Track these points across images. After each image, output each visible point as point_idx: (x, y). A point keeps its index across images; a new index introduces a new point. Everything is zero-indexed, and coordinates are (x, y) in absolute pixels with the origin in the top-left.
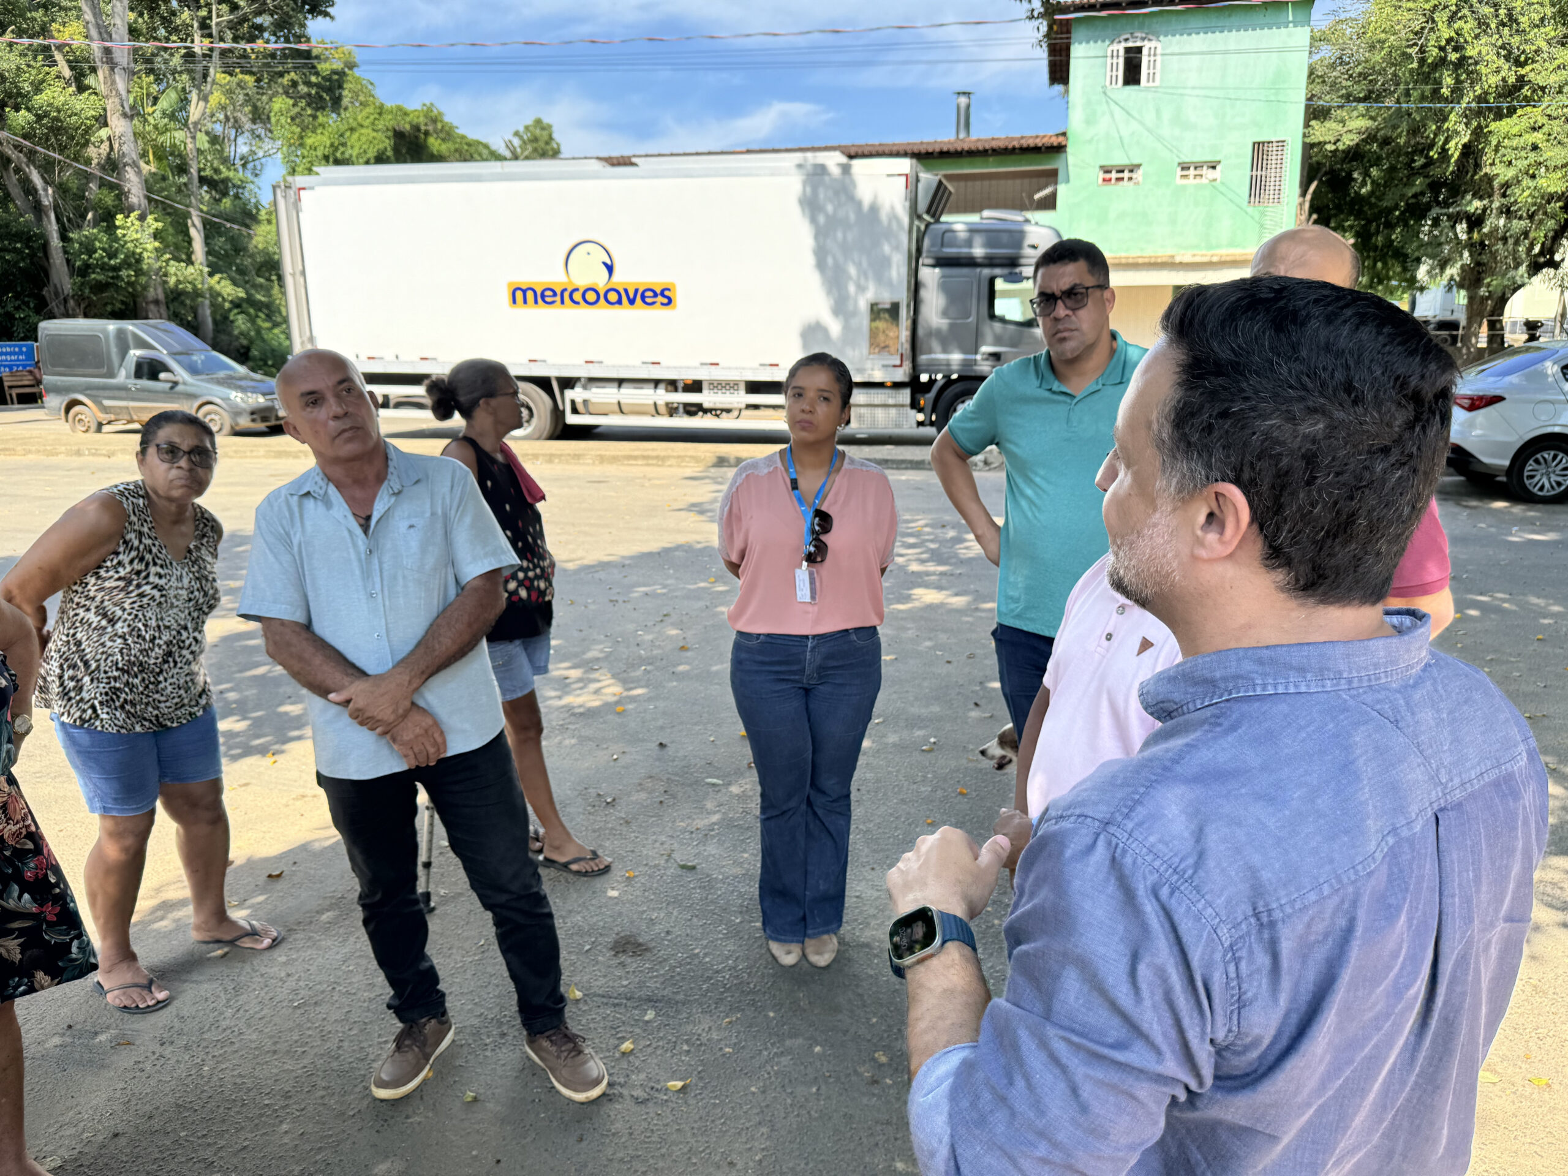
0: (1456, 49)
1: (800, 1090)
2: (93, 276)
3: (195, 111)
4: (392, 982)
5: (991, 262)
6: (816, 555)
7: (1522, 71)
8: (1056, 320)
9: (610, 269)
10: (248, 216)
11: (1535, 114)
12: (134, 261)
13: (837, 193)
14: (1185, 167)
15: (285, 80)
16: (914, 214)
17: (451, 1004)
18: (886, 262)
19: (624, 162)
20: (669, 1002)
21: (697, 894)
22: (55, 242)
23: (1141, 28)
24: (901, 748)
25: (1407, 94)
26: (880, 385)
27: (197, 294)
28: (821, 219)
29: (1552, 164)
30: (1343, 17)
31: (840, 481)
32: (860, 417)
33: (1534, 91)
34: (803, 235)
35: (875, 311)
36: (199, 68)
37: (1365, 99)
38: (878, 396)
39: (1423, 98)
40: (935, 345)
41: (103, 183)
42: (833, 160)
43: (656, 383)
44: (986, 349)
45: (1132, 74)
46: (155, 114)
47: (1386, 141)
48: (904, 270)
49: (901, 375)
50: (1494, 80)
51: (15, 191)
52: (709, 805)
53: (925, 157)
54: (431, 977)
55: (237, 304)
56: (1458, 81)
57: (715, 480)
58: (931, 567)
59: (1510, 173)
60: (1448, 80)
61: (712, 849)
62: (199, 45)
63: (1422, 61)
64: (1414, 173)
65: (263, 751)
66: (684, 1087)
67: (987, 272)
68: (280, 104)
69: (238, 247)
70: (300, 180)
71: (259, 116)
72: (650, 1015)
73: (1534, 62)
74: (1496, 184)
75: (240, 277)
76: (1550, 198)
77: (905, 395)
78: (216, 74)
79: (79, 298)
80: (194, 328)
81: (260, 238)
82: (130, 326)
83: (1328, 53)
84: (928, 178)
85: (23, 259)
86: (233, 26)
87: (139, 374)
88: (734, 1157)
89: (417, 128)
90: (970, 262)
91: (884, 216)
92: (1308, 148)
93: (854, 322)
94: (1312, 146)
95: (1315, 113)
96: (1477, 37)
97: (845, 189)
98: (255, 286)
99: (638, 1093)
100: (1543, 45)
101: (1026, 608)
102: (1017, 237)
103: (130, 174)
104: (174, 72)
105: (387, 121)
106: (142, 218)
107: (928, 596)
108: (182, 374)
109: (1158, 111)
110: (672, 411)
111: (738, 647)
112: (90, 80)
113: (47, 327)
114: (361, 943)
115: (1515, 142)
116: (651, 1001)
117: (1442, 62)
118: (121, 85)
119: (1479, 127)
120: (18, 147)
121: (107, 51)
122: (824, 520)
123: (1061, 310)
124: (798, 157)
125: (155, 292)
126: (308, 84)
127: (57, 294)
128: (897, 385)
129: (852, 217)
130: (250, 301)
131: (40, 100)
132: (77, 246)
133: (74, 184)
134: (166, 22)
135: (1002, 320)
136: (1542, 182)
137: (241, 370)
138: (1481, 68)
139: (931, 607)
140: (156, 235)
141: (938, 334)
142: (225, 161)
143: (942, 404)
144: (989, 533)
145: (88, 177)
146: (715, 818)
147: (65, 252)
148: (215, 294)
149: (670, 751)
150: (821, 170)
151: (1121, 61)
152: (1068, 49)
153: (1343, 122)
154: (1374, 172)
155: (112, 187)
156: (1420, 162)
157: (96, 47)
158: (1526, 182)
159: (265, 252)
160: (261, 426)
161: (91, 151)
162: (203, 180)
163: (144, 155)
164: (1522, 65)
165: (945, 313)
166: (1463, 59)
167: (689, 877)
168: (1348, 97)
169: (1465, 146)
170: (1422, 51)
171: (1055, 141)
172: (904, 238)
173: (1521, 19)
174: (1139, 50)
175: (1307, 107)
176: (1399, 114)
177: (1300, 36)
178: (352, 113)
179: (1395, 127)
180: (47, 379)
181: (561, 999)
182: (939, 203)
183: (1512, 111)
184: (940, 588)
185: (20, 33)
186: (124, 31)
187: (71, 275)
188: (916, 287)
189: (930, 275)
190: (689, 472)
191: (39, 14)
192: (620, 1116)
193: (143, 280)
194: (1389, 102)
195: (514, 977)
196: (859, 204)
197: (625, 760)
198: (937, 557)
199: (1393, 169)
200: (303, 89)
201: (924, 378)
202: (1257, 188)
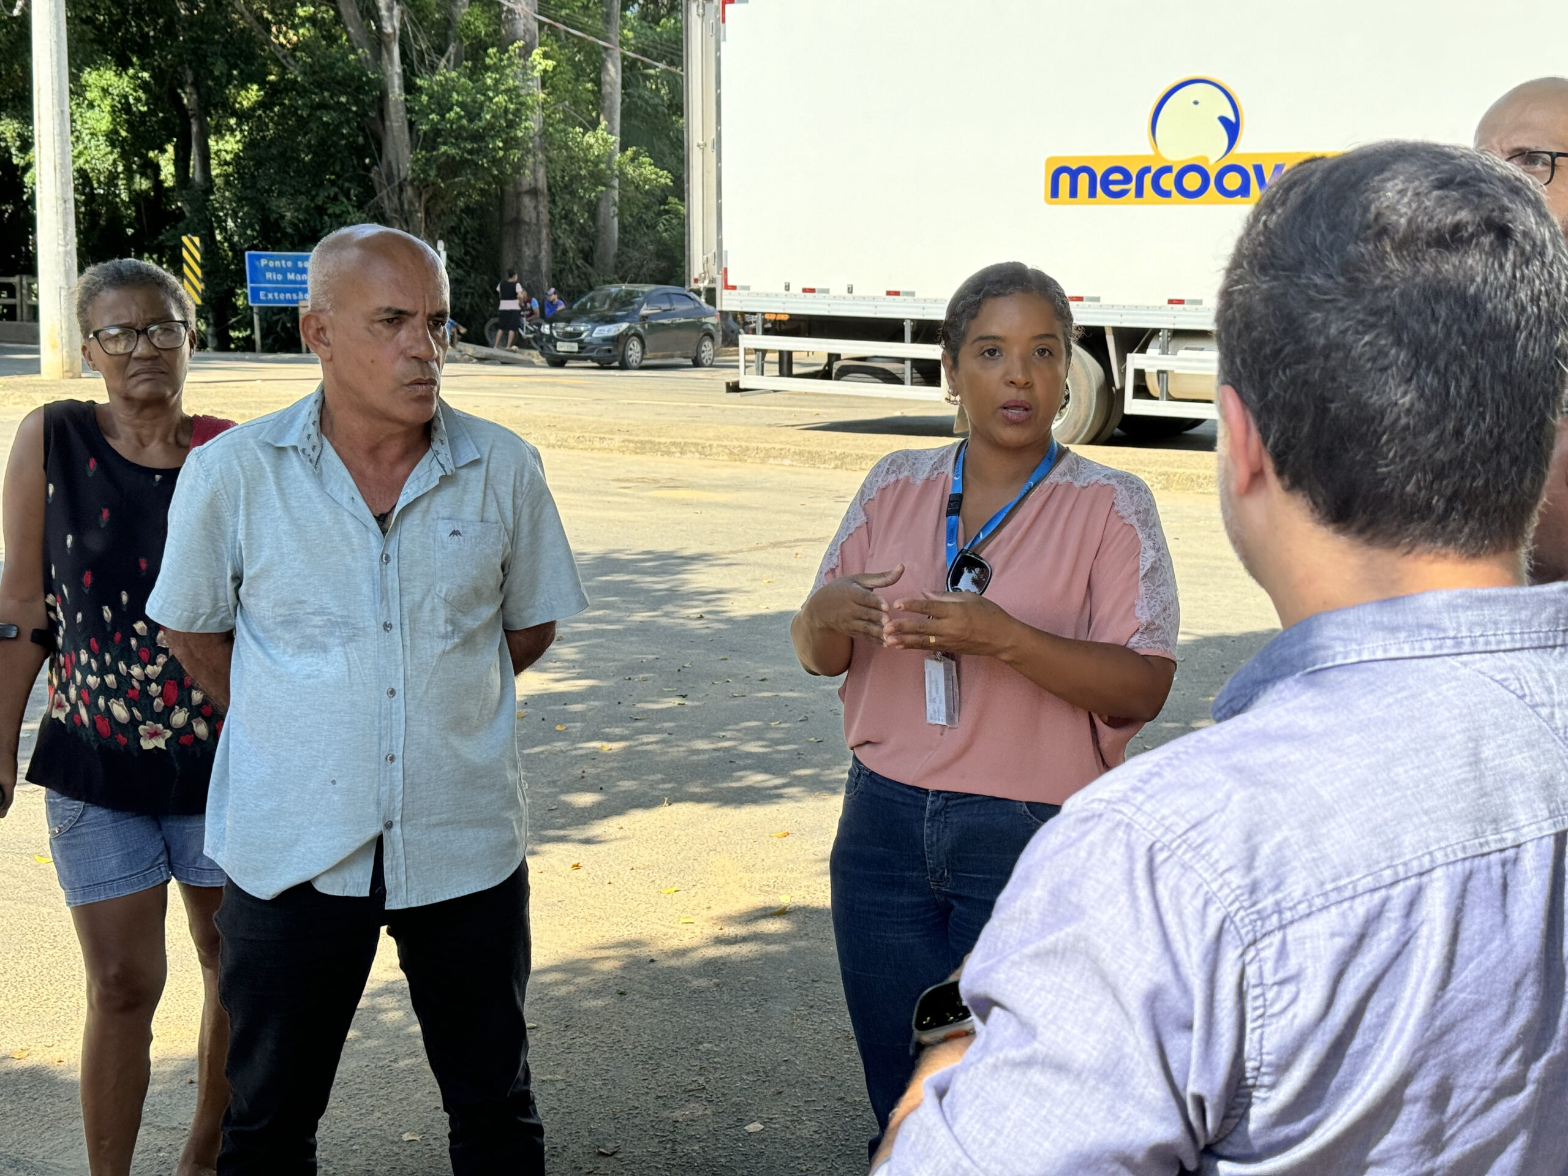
2: (443, 149)
9: (1232, 129)
12: (507, 124)
22: (396, 92)
27: (599, 179)
79: (421, 185)
85: (348, 122)
106: (526, 53)
125: (533, 176)
127: (390, 177)
132: (425, 98)
140: (544, 81)
147: (409, 110)
148: (626, 180)
187: (414, 147)
193: (515, 155)
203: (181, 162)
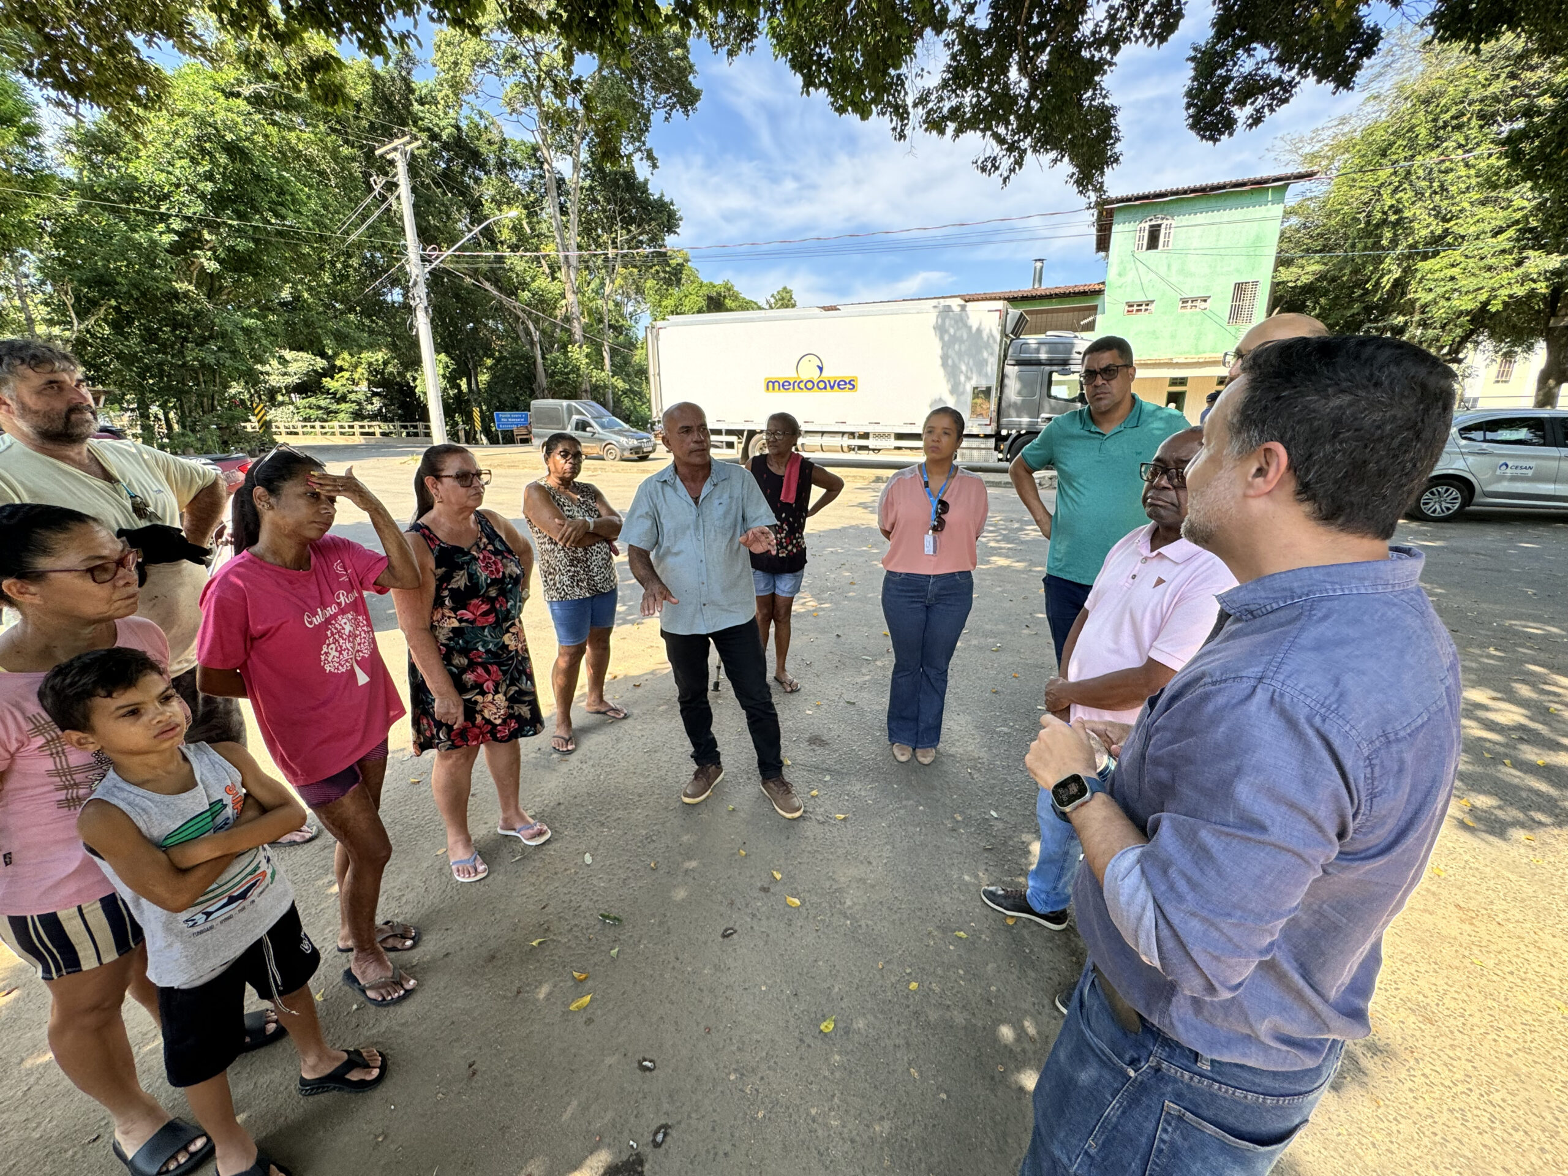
0: (1395, 213)
1: (911, 829)
2: (557, 378)
3: (608, 290)
4: (694, 744)
5: (1051, 362)
6: (939, 527)
7: (1448, 226)
8: (1096, 387)
9: (821, 369)
10: (631, 345)
11: (1456, 255)
12: (576, 369)
13: (956, 322)
14: (1185, 301)
15: (653, 271)
16: (1004, 334)
17: (723, 759)
18: (985, 362)
19: (834, 308)
20: (838, 773)
21: (856, 717)
22: (539, 360)
23: (1162, 211)
24: (980, 648)
25: (1353, 246)
26: (977, 436)
27: (606, 387)
28: (946, 338)
29: (1464, 289)
30: (1309, 195)
31: (954, 483)
32: (963, 455)
33: (1456, 239)
34: (936, 347)
35: (977, 393)
36: (610, 264)
37: (1320, 251)
38: (974, 443)
39: (1365, 248)
40: (1013, 412)
41: (563, 329)
42: (955, 304)
43: (843, 433)
44: (1044, 415)
45: (1153, 241)
46: (589, 291)
47: (1334, 279)
48: (995, 367)
49: (990, 430)
50: (1424, 233)
51: (522, 334)
52: (864, 671)
53: (1013, 300)
54: (713, 743)
55: (625, 392)
56: (1395, 235)
57: (874, 490)
58: (1003, 545)
59: (1430, 297)
60: (1388, 234)
61: (865, 694)
62: (611, 252)
63: (1368, 223)
64: (1353, 301)
65: (633, 622)
66: (845, 819)
67: (1048, 368)
68: (650, 283)
69: (626, 362)
70: (659, 324)
71: (639, 290)
72: (828, 778)
73: (1458, 218)
74: (1418, 305)
75: (627, 378)
76: (1461, 314)
77: (991, 443)
78: (619, 269)
79: (550, 389)
80: (604, 405)
81: (637, 356)
82: (573, 403)
83: (1294, 221)
84: (1014, 312)
85: (524, 369)
86: (628, 242)
87: (577, 428)
88: (871, 859)
89: (719, 294)
90: (1038, 363)
91: (985, 336)
92: (1276, 285)
93: (963, 398)
94: (1278, 284)
95: (1283, 262)
96: (1413, 203)
97: (961, 320)
98: (635, 383)
99: (820, 818)
100: (1466, 205)
101: (1067, 565)
102: (1069, 347)
103: (576, 324)
104: (598, 268)
105: (704, 291)
106: (580, 347)
107: (1002, 562)
108: (598, 428)
109: (1169, 266)
110: (851, 449)
111: (887, 581)
112: (558, 275)
113: (535, 403)
114: (679, 723)
115: (1436, 276)
116: (828, 771)
117: (1384, 222)
118: (573, 277)
119: (1409, 267)
120: (523, 311)
121: (566, 257)
122: (944, 506)
123: (1099, 381)
124: (934, 302)
125: (586, 386)
126: (665, 272)
127: (539, 387)
128: (987, 436)
129: (965, 336)
130: (631, 391)
131: (534, 285)
132: (549, 362)
133: (549, 330)
134: (596, 241)
135: (1055, 398)
136: (1455, 303)
137: (626, 426)
138: (1416, 225)
139: (1001, 568)
140: (587, 356)
141: (1014, 405)
142: (622, 315)
143: (1014, 449)
144: (1045, 519)
145: (555, 325)
146: (867, 678)
147: (544, 365)
148: (614, 387)
149: (843, 639)
150: (948, 308)
151: (1146, 234)
152: (1110, 229)
153: (1303, 267)
154: (1323, 301)
155: (567, 330)
156: (1358, 292)
157: (561, 254)
158: (1442, 302)
159: (639, 364)
160: (635, 457)
161: (558, 312)
162: (610, 326)
163: (582, 314)
164: (1448, 221)
165: (1019, 393)
166: (1401, 219)
167: (851, 708)
168: (1307, 251)
169: (1396, 280)
170: (1369, 215)
171: (1097, 288)
172: (997, 349)
173: (1451, 188)
174: (1160, 226)
175: (1277, 258)
176: (1346, 260)
177: (1278, 210)
178: (687, 287)
179: (1341, 269)
180: (534, 430)
181: (781, 762)
182: (1020, 327)
183: (1436, 254)
184: (1007, 557)
185: (526, 250)
186: (575, 246)
187: (546, 378)
188: (1002, 377)
189: (1011, 371)
190: (859, 485)
191: (535, 240)
192: (810, 829)
193: (580, 379)
194: (1340, 253)
195: (756, 747)
196: (970, 328)
197: (817, 642)
198: (1006, 539)
199: (1337, 297)
200: (662, 275)
201: (1004, 432)
202: (1236, 313)
203: (469, 384)
